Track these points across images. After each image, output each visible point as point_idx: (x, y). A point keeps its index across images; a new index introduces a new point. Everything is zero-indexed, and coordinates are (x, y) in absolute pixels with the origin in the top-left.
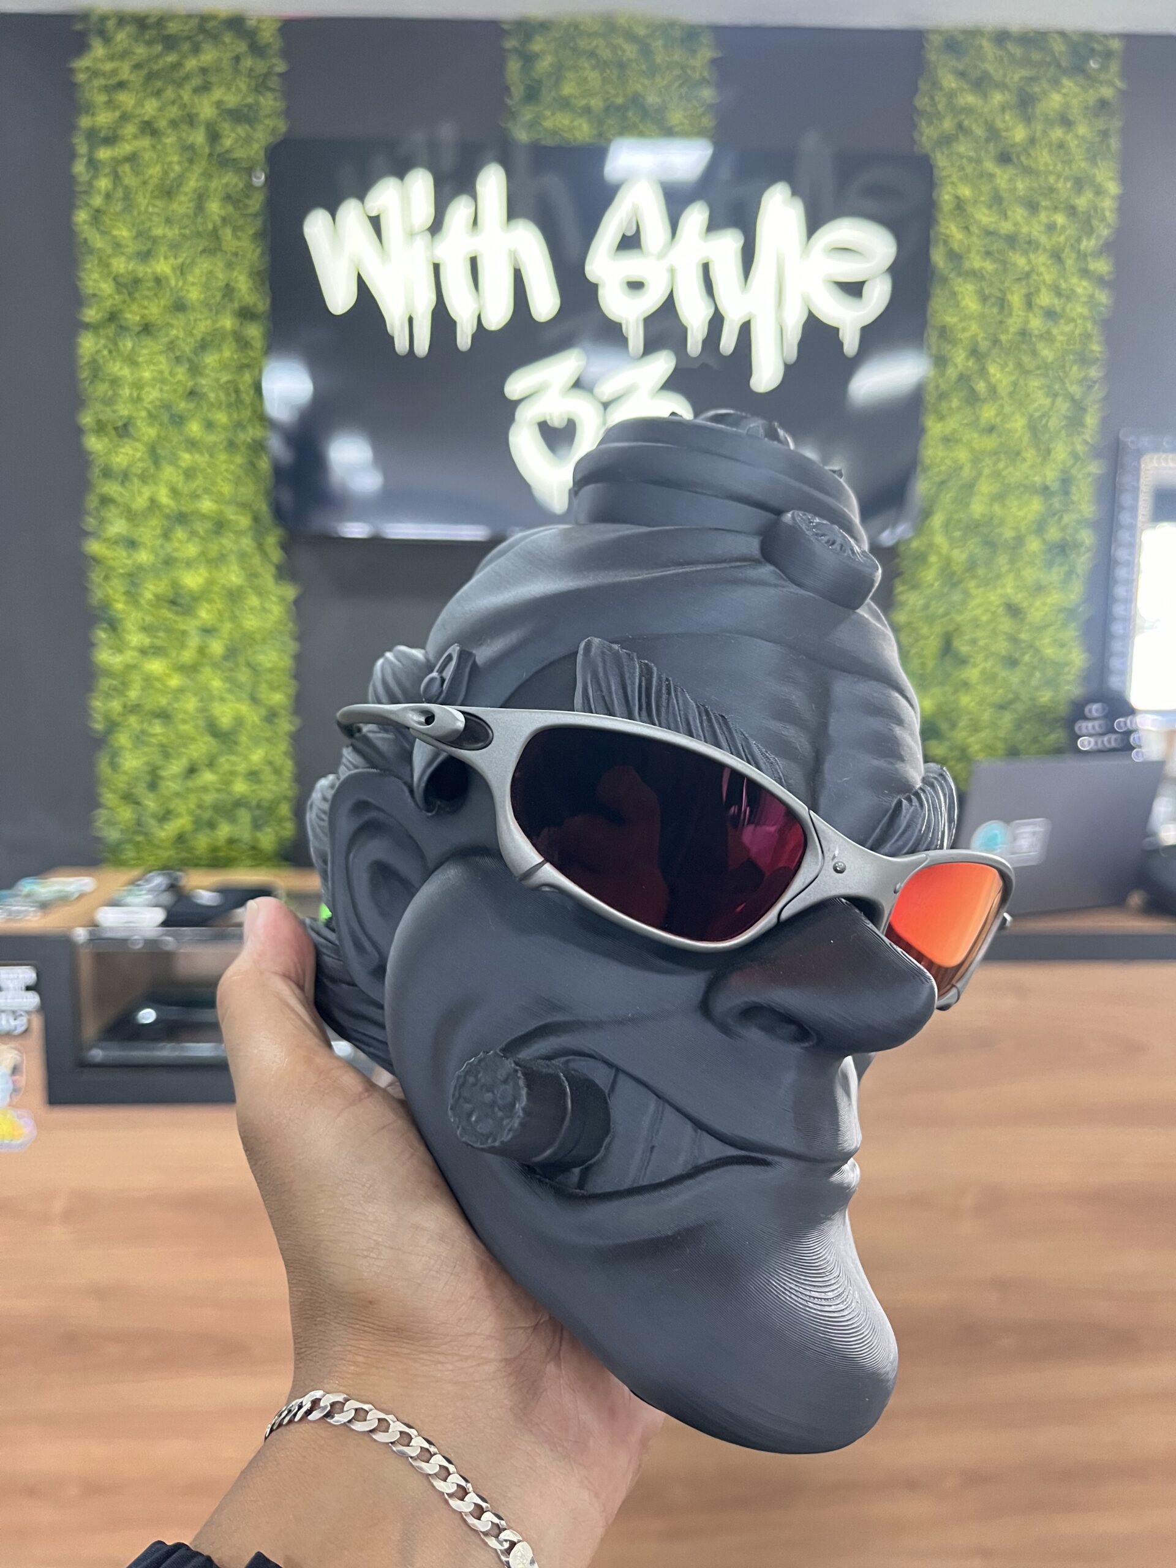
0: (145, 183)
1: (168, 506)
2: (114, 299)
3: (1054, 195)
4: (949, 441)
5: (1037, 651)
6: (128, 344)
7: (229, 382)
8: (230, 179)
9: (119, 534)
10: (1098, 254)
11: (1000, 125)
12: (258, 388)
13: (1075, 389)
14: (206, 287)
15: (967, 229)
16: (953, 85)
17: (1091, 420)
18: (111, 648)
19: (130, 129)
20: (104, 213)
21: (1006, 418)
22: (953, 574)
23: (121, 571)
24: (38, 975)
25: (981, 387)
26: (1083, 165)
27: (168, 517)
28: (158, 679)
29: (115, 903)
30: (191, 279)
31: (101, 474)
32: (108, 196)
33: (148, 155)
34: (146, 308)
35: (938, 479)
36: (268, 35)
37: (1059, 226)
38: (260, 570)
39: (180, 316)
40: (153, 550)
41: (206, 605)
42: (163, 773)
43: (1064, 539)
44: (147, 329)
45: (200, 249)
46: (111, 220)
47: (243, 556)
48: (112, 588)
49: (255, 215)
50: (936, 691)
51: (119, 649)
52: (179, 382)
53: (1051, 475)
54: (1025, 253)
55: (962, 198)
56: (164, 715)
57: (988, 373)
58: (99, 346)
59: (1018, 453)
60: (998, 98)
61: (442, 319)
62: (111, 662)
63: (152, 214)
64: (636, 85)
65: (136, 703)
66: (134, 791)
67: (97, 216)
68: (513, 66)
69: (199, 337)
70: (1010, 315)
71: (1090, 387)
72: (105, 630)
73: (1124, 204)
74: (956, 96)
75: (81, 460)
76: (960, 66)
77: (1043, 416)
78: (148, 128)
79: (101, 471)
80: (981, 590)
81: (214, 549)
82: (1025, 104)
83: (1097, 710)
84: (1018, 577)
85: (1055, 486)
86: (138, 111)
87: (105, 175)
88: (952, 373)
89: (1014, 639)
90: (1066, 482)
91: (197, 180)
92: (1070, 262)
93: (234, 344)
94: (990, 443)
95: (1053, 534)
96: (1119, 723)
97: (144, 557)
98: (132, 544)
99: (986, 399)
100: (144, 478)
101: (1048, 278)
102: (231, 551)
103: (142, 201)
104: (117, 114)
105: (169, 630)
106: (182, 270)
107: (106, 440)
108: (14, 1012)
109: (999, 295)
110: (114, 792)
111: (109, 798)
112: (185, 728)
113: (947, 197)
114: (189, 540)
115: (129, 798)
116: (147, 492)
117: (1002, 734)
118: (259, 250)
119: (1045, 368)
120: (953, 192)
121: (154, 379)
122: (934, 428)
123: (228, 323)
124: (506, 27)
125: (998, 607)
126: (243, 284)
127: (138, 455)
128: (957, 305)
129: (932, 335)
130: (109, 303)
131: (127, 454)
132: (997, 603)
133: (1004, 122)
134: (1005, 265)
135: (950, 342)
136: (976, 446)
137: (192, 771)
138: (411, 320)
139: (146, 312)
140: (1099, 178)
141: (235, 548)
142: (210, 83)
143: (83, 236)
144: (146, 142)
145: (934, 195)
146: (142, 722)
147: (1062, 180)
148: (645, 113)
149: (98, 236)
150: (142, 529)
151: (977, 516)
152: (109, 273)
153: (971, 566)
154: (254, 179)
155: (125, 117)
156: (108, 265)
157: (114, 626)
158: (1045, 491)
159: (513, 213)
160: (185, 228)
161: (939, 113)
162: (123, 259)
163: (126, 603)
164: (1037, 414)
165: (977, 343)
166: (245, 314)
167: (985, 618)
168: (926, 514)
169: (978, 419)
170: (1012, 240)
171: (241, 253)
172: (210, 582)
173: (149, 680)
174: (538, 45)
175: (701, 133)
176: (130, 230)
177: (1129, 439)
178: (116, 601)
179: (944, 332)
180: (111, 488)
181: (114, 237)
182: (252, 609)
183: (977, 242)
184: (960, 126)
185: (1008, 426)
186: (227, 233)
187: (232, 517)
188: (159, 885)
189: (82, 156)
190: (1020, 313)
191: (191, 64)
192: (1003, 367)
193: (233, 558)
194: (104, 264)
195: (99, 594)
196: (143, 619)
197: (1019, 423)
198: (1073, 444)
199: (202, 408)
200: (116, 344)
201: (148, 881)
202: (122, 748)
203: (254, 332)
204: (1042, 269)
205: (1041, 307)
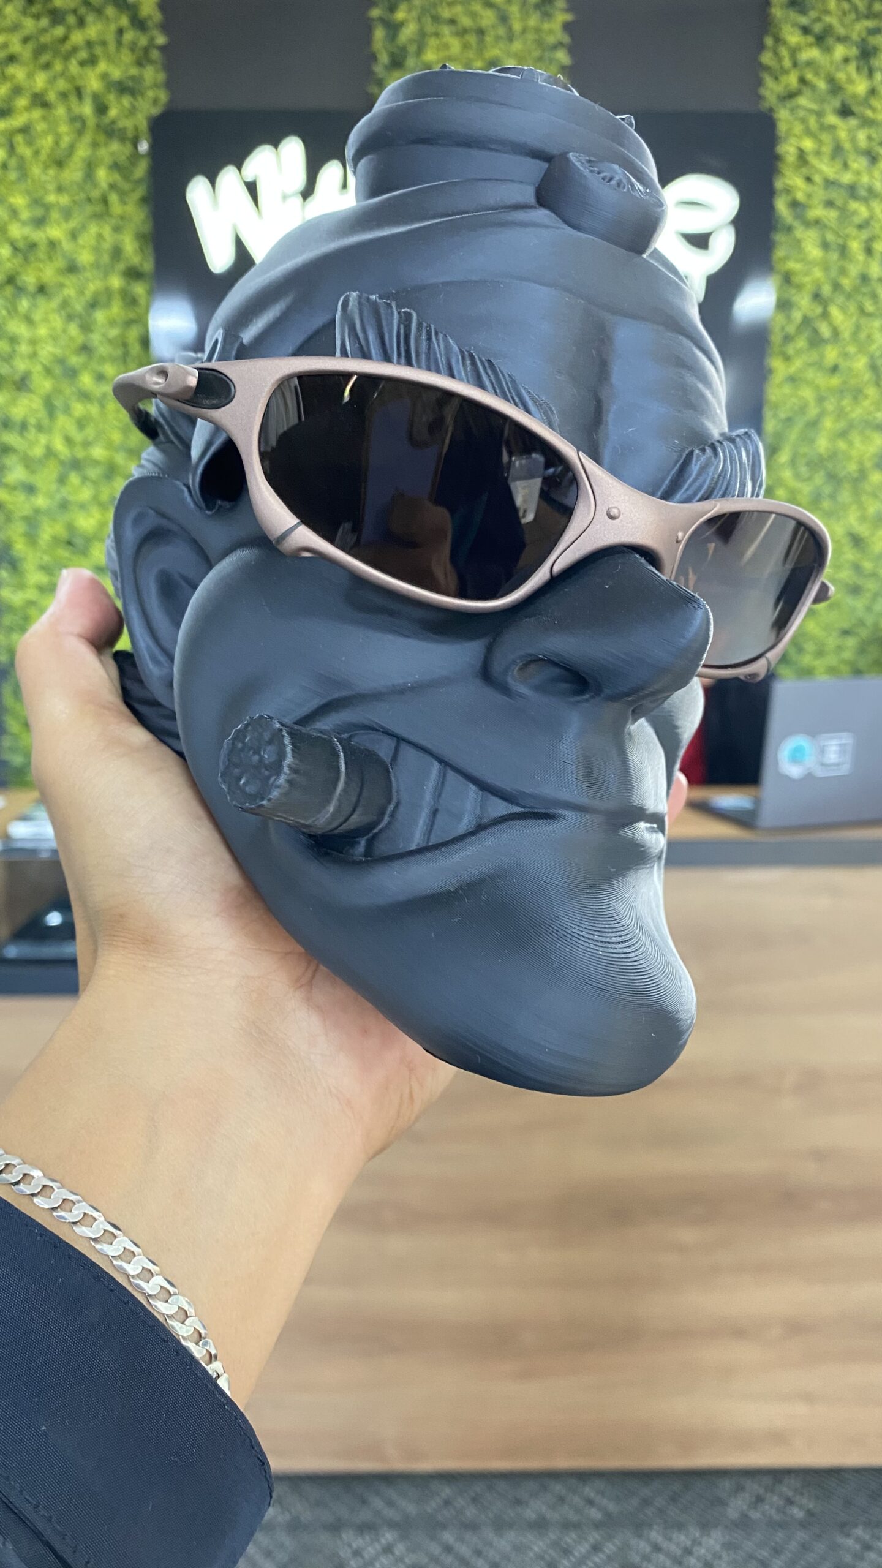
2: (12, 263)
7: (117, 337)
11: (841, 76)
12: (144, 341)
25: (825, 330)
31: (2, 425)
35: (784, 416)
36: (148, 9)
40: (50, 495)
44: (42, 289)
49: (138, 182)
59: (860, 391)
60: (840, 51)
62: (14, 599)
64: (494, 52)
68: (379, 34)
72: (7, 569)
78: (40, 101)
88: (797, 316)
94: (835, 381)
97: (41, 501)
98: (30, 489)
99: (828, 340)
106: (74, 235)
111: (12, 725)
113: (789, 149)
116: (43, 439)
117: (847, 655)
118: (144, 214)
122: (780, 369)
123: (116, 282)
125: (842, 538)
126: (129, 245)
130: (7, 267)
132: (841, 534)
135: (796, 285)
139: (41, 274)
145: (777, 148)
152: (7, 240)
153: (817, 499)
166: (133, 274)
168: (775, 451)
170: (852, 190)
172: (102, 524)
178: (16, 542)
179: (787, 279)
181: (11, 206)
187: (122, 463)
191: (77, 37)
196: (41, 559)
197: (861, 363)
203: (140, 287)
205: (880, 253)
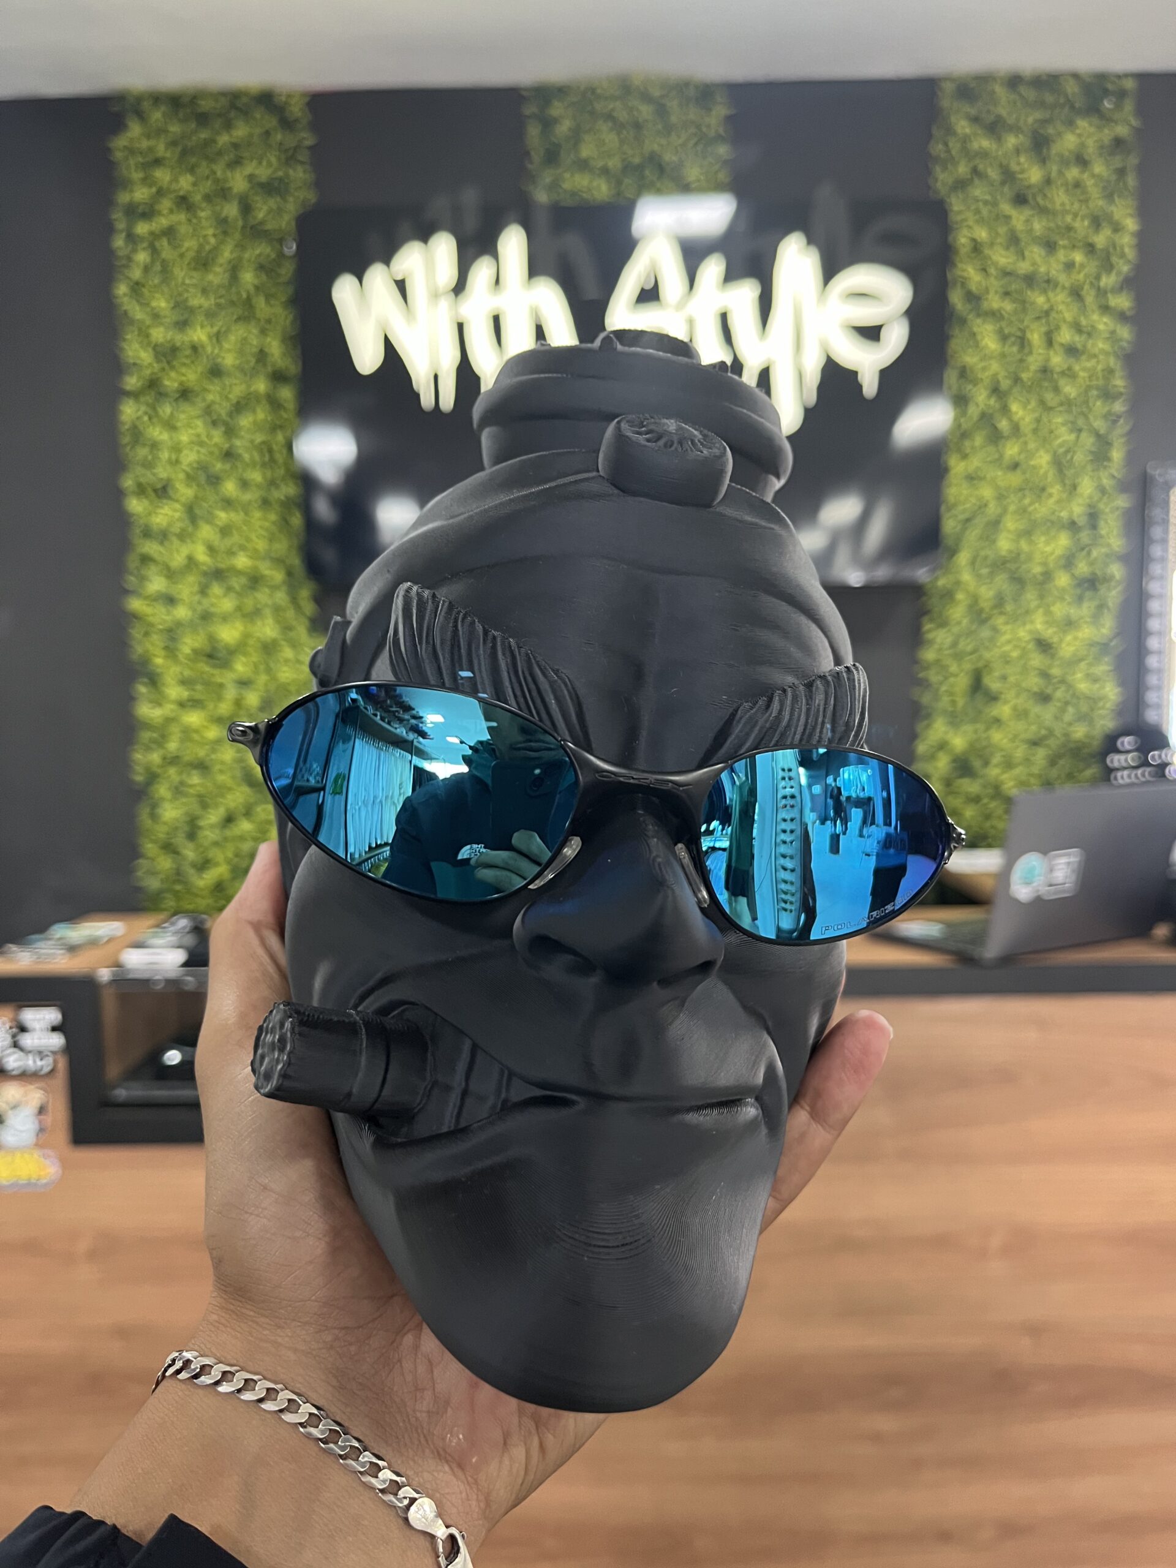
0: (182, 256)
1: (204, 564)
2: (153, 367)
3: (1072, 234)
4: (972, 478)
5: (1070, 686)
6: (166, 410)
7: (263, 443)
8: (262, 250)
9: (158, 592)
10: (1119, 289)
11: (1014, 167)
12: (289, 447)
13: (1100, 425)
14: (241, 352)
15: (984, 270)
16: (968, 131)
17: (1117, 455)
18: (151, 702)
19: (166, 204)
20: (143, 286)
21: (1031, 455)
22: (981, 611)
23: (161, 627)
24: (64, 1016)
25: (1003, 425)
26: (1101, 203)
27: (205, 574)
28: (196, 731)
29: (139, 945)
30: (226, 346)
31: (141, 535)
32: (146, 269)
33: (183, 229)
34: (184, 375)
35: (962, 517)
36: (296, 110)
37: (1077, 265)
38: (294, 623)
39: (216, 381)
40: (191, 606)
41: (243, 659)
42: (202, 823)
43: (1094, 574)
44: (185, 394)
45: (235, 317)
46: (150, 292)
47: (277, 610)
48: (153, 645)
49: (287, 284)
50: (968, 728)
51: (158, 703)
52: (216, 445)
53: (1077, 509)
54: (1044, 291)
55: (979, 240)
56: (202, 767)
57: (1010, 411)
58: (140, 413)
59: (1043, 489)
60: (1012, 141)
61: (466, 375)
62: (152, 715)
63: (188, 285)
64: (652, 144)
65: (175, 755)
66: (173, 841)
67: (136, 288)
68: (533, 132)
69: (234, 401)
70: (1031, 353)
71: (1115, 422)
72: (145, 684)
73: (1143, 239)
74: (971, 141)
75: (123, 521)
76: (973, 111)
77: (1067, 451)
78: (184, 202)
79: (141, 532)
80: (1009, 627)
81: (249, 603)
82: (1040, 145)
83: (1129, 743)
84: (1048, 613)
85: (1082, 521)
86: (174, 186)
87: (144, 249)
88: (973, 411)
89: (1045, 675)
90: (1093, 517)
91: (231, 252)
92: (1090, 298)
93: (267, 406)
94: (1015, 479)
95: (1082, 568)
96: (1153, 757)
97: (182, 612)
98: (170, 600)
99: (1008, 436)
100: (183, 536)
101: (1068, 316)
102: (266, 605)
103: (180, 273)
104: (154, 190)
105: (207, 684)
106: (218, 338)
107: (146, 502)
108: (40, 1052)
109: (1019, 334)
110: (155, 842)
111: (150, 848)
112: (221, 778)
113: (963, 240)
114: (225, 595)
115: (169, 848)
116: (185, 550)
117: (1035, 770)
118: (291, 317)
119: (1068, 403)
120: (969, 235)
121: (192, 442)
122: (958, 467)
123: (261, 386)
124: (524, 93)
125: (1028, 642)
126: (275, 348)
127: (177, 515)
128: (977, 345)
129: (951, 377)
130: (148, 372)
131: (167, 515)
132: (1027, 638)
133: (1019, 164)
134: (1023, 305)
135: (971, 382)
136: (1001, 484)
137: (229, 820)
138: (436, 377)
139: (184, 378)
140: (1116, 217)
141: (270, 602)
142: (242, 158)
143: (125, 308)
144: (182, 217)
145: (950, 239)
146: (180, 773)
147: (1079, 218)
148: (661, 169)
149: (138, 308)
150: (180, 586)
151: (1004, 553)
152: (149, 344)
153: (999, 602)
154: (285, 249)
155: (161, 193)
156: (148, 336)
157: (154, 680)
158: (1072, 526)
159: (534, 270)
160: (221, 297)
161: (953, 158)
162: (161, 329)
163: (166, 657)
164: (1061, 450)
165: (998, 382)
166: (278, 377)
167: (1015, 654)
168: (953, 552)
169: (1001, 456)
170: (1030, 280)
171: (273, 320)
172: (246, 636)
173: (187, 733)
174: (557, 109)
175: (715, 187)
176: (168, 301)
177: (1156, 472)
178: (155, 655)
179: (964, 373)
180: (150, 548)
181: (153, 309)
182: (287, 661)
183: (995, 284)
184: (975, 171)
185: (1032, 463)
186: (260, 303)
187: (267, 572)
188: (184, 928)
189: (121, 231)
190: (1041, 351)
191: (224, 139)
192: (1025, 408)
193: (268, 612)
194: (144, 334)
195: (139, 650)
196: (181, 673)
197: (1043, 460)
198: (1099, 478)
199: (236, 467)
200: (154, 409)
201: (173, 924)
202: (163, 799)
203: (287, 394)
204: (1061, 307)
205: (1062, 345)
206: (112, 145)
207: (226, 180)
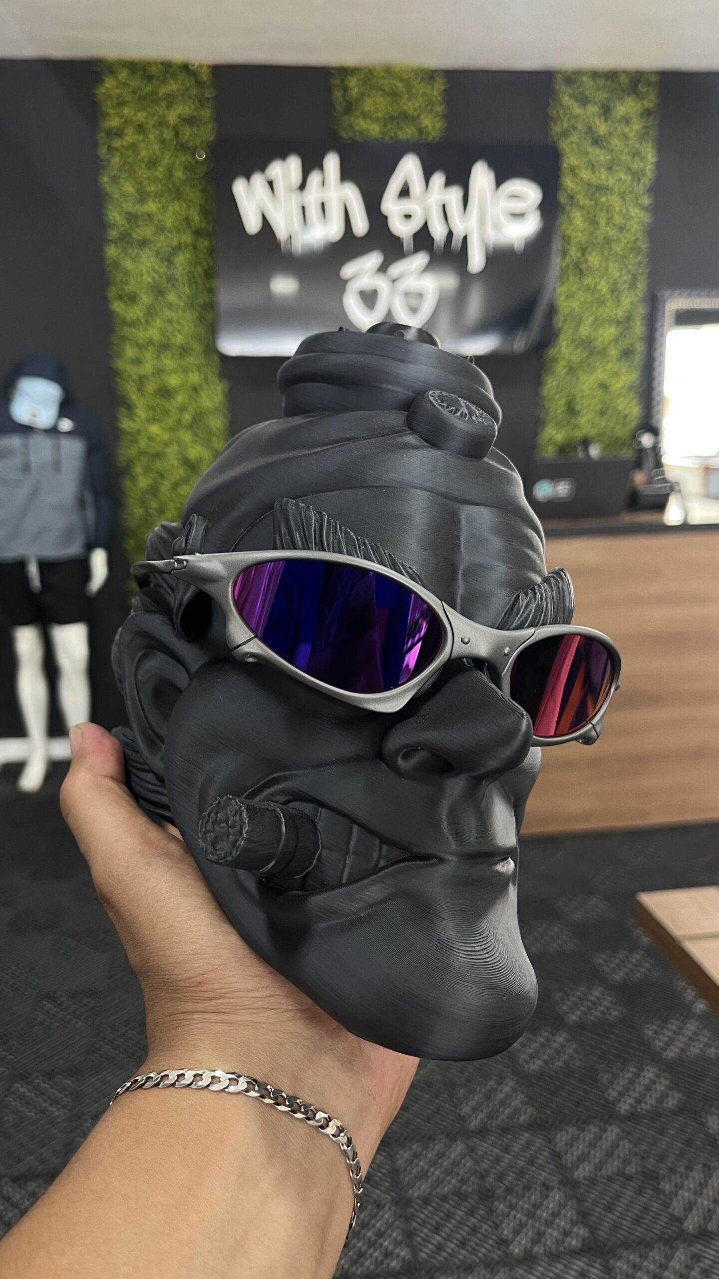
0: (140, 160)
1: (158, 341)
2: (126, 226)
3: (621, 163)
4: (568, 296)
5: (615, 408)
8: (183, 158)
9: (132, 357)
10: (643, 194)
11: (593, 125)
14: (176, 218)
15: (577, 182)
16: (569, 103)
17: (641, 285)
18: (128, 419)
19: (130, 129)
20: (118, 178)
21: (597, 283)
22: (572, 368)
23: (135, 377)
25: (583, 267)
26: (637, 146)
27: (159, 347)
28: (156, 436)
30: (167, 214)
32: (120, 168)
33: (142, 145)
34: (143, 231)
35: (564, 318)
36: (205, 76)
37: (623, 180)
39: (162, 235)
40: (152, 365)
41: (181, 394)
42: (160, 487)
43: (628, 348)
44: (145, 243)
45: (172, 198)
46: (122, 181)
48: (131, 387)
49: (201, 178)
50: (564, 429)
51: (133, 420)
52: (163, 272)
53: (620, 313)
54: (606, 195)
55: (573, 165)
57: (587, 259)
58: (117, 253)
60: (593, 109)
62: (129, 427)
63: (145, 178)
65: (144, 450)
66: (144, 498)
68: (338, 94)
69: (172, 247)
70: (598, 228)
71: (639, 266)
73: (657, 167)
74: (570, 109)
75: (110, 316)
76: (572, 91)
78: (140, 128)
79: (121, 322)
80: (586, 376)
81: (184, 364)
82: (606, 111)
84: (605, 368)
85: (623, 319)
86: (135, 119)
87: (118, 156)
89: (603, 401)
91: (169, 159)
92: (629, 199)
93: (192, 251)
95: (623, 345)
98: (138, 361)
99: (587, 274)
100: (145, 324)
101: (618, 209)
102: (193, 365)
103: (140, 171)
104: (123, 120)
105: (161, 408)
106: (163, 210)
107: (123, 305)
109: (593, 218)
110: (134, 498)
111: (131, 502)
114: (170, 359)
120: (569, 162)
121: (149, 271)
124: (332, 71)
126: (196, 218)
127: (142, 312)
128: (572, 223)
130: (123, 228)
131: (134, 312)
132: (594, 382)
133: (595, 122)
134: (595, 201)
136: (582, 299)
138: (290, 236)
140: (644, 154)
142: (173, 103)
143: (107, 190)
144: (140, 137)
146: (147, 460)
147: (625, 154)
149: (115, 191)
150: (145, 354)
151: (583, 336)
152: (122, 212)
153: (581, 363)
154: (199, 157)
155: (127, 122)
156: (122, 207)
157: (129, 407)
158: (618, 322)
159: (343, 178)
160: (164, 185)
161: (560, 118)
162: (129, 204)
163: (137, 395)
164: (613, 281)
165: (582, 244)
166: (198, 233)
167: (588, 391)
168: (559, 337)
169: (582, 284)
171: (194, 200)
172: (183, 382)
173: (150, 437)
174: (350, 81)
176: (132, 187)
177: (660, 294)
178: (131, 393)
180: (126, 331)
181: (124, 191)
182: (206, 395)
183: (581, 189)
184: (572, 126)
185: (598, 288)
186: (186, 189)
189: (104, 144)
190: (604, 228)
192: (595, 256)
193: (194, 368)
194: (119, 206)
195: (124, 391)
196: (147, 403)
198: (631, 297)
199: (175, 285)
200: (126, 251)
202: (138, 474)
203: (203, 244)
204: (614, 203)
205: (615, 224)
206: (96, 92)
207: (164, 116)
